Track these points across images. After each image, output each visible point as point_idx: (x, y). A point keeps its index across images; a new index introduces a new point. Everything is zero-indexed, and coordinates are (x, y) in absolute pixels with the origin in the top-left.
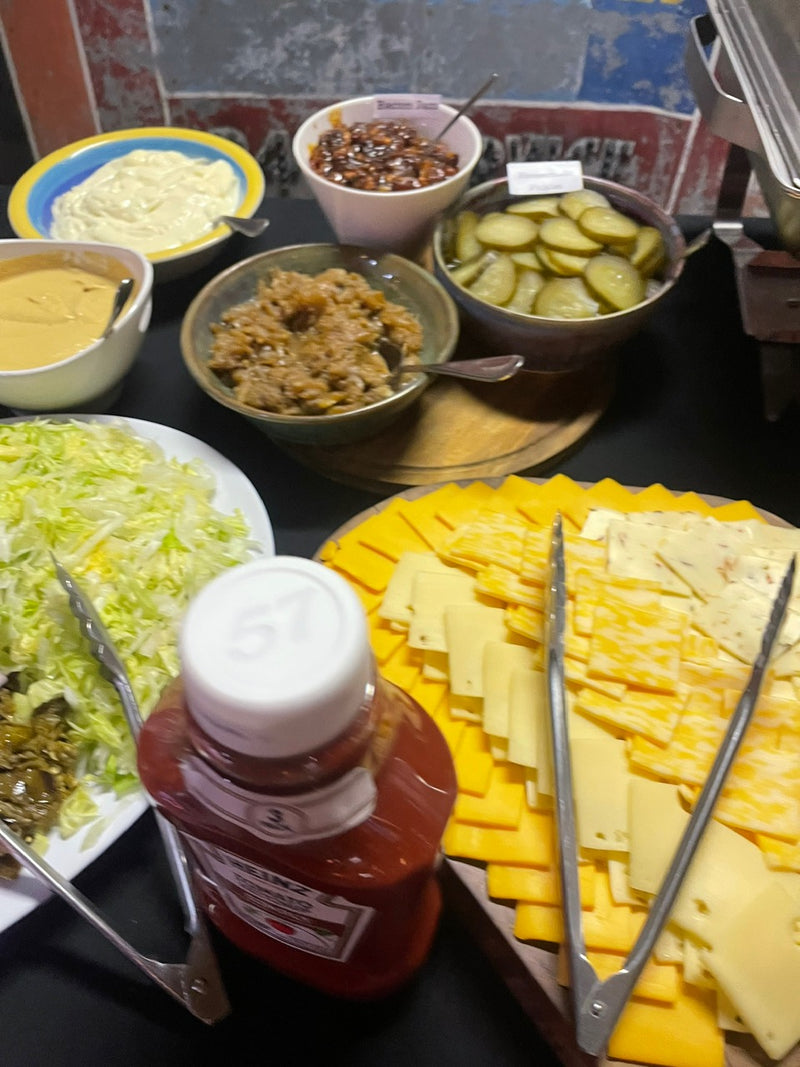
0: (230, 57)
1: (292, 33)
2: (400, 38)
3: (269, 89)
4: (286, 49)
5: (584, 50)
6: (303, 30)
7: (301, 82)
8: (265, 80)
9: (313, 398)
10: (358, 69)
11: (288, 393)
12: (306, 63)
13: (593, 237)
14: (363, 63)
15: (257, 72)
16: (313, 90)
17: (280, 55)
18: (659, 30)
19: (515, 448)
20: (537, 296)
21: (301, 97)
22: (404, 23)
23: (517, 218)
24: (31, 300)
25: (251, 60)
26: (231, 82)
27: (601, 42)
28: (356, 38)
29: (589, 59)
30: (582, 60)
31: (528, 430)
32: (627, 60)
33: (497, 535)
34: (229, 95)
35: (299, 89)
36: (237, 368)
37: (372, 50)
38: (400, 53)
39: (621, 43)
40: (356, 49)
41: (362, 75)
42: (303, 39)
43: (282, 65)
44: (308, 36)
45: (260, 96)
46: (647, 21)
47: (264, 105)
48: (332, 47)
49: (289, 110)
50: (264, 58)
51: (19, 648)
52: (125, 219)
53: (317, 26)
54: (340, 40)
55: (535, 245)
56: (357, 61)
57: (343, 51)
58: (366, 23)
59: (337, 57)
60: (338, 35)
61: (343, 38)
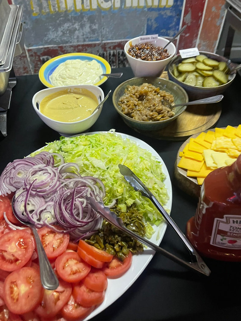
0: (45, 36)
1: (63, 27)
2: (95, 25)
3: (59, 43)
4: (62, 31)
5: (146, 23)
6: (66, 25)
7: (67, 40)
8: (56, 41)
9: (156, 117)
10: (83, 35)
11: (148, 117)
12: (68, 35)
13: (210, 66)
14: (85, 33)
15: (54, 39)
16: (71, 42)
17: (60, 33)
18: (166, 15)
19: (205, 123)
20: (203, 83)
21: (67, 45)
22: (96, 21)
23: (187, 64)
24: (63, 103)
25: (52, 35)
26: (46, 43)
27: (151, 20)
28: (82, 26)
29: (148, 25)
30: (146, 26)
31: (206, 118)
32: (158, 25)
33: (224, 142)
34: (46, 46)
35: (67, 42)
36: (132, 113)
37: (87, 29)
38: (95, 29)
39: (156, 19)
40: (83, 29)
41: (85, 36)
42: (67, 28)
43: (61, 36)
44: (68, 27)
45: (55, 46)
46: (163, 13)
47: (57, 48)
48: (75, 29)
49: (64, 49)
50: (55, 35)
51: (118, 192)
52: (74, 79)
53: (71, 24)
54: (77, 27)
55: (196, 70)
56: (83, 33)
57: (79, 30)
58: (85, 22)
59: (77, 32)
60: (76, 26)
61: (78, 26)
